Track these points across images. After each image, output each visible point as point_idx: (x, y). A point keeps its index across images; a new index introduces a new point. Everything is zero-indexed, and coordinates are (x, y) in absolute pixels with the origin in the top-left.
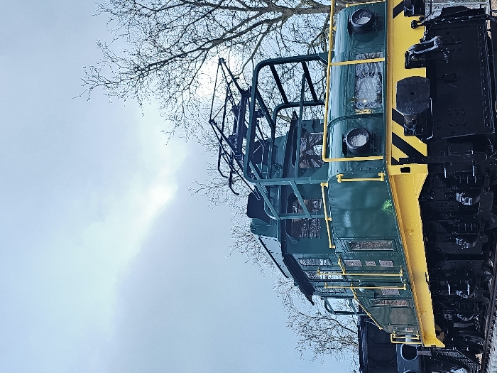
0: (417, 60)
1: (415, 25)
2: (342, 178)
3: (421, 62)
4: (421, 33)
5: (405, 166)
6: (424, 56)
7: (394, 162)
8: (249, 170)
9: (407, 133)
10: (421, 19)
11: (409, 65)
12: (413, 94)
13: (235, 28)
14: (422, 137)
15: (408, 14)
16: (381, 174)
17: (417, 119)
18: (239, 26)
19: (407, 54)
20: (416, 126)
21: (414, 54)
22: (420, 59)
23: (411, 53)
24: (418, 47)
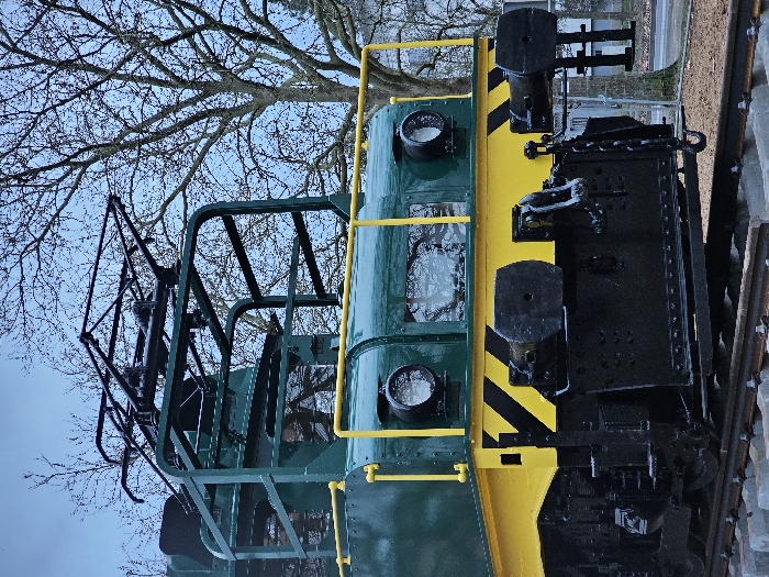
0: (537, 225)
1: (532, 152)
2: (375, 472)
3: (544, 229)
4: (544, 169)
5: (511, 451)
6: (550, 217)
7: (488, 442)
8: (168, 446)
9: (516, 380)
10: (546, 139)
11: (521, 235)
12: (528, 297)
13: (149, 122)
14: (546, 389)
15: (518, 128)
16: (460, 467)
17: (537, 352)
18: (155, 118)
19: (516, 212)
20: (535, 367)
21: (530, 213)
22: (543, 223)
23: (524, 210)
24: (539, 199)
